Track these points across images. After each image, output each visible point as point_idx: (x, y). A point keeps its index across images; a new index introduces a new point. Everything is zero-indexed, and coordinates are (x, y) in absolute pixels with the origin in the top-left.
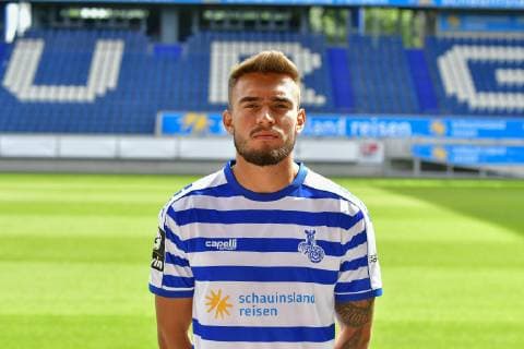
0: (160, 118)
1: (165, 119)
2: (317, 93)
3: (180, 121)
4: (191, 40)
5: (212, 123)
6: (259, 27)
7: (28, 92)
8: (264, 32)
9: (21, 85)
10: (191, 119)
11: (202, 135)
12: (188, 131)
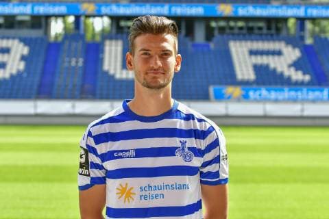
0: (211, 90)
1: (215, 91)
2: (304, 74)
3: (224, 91)
4: (215, 39)
5: (244, 92)
6: (256, 31)
7: (121, 73)
8: (261, 35)
9: (115, 69)
10: (230, 90)
11: (238, 100)
12: (229, 98)
